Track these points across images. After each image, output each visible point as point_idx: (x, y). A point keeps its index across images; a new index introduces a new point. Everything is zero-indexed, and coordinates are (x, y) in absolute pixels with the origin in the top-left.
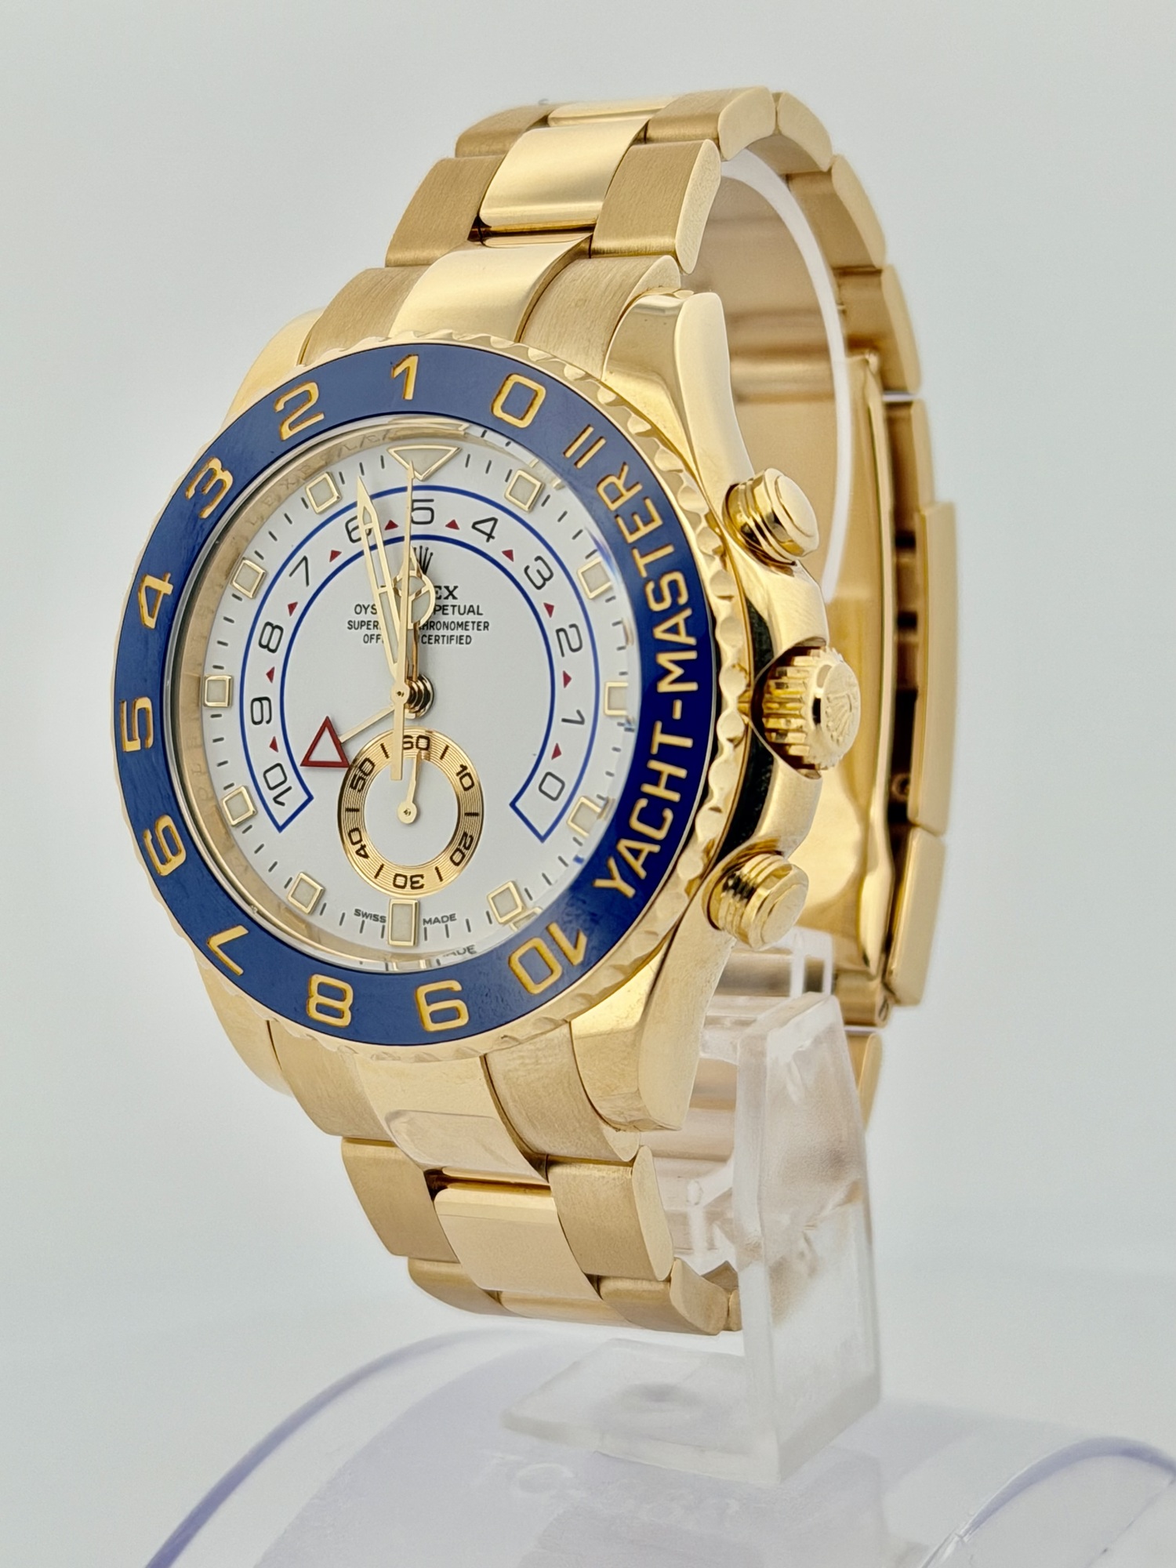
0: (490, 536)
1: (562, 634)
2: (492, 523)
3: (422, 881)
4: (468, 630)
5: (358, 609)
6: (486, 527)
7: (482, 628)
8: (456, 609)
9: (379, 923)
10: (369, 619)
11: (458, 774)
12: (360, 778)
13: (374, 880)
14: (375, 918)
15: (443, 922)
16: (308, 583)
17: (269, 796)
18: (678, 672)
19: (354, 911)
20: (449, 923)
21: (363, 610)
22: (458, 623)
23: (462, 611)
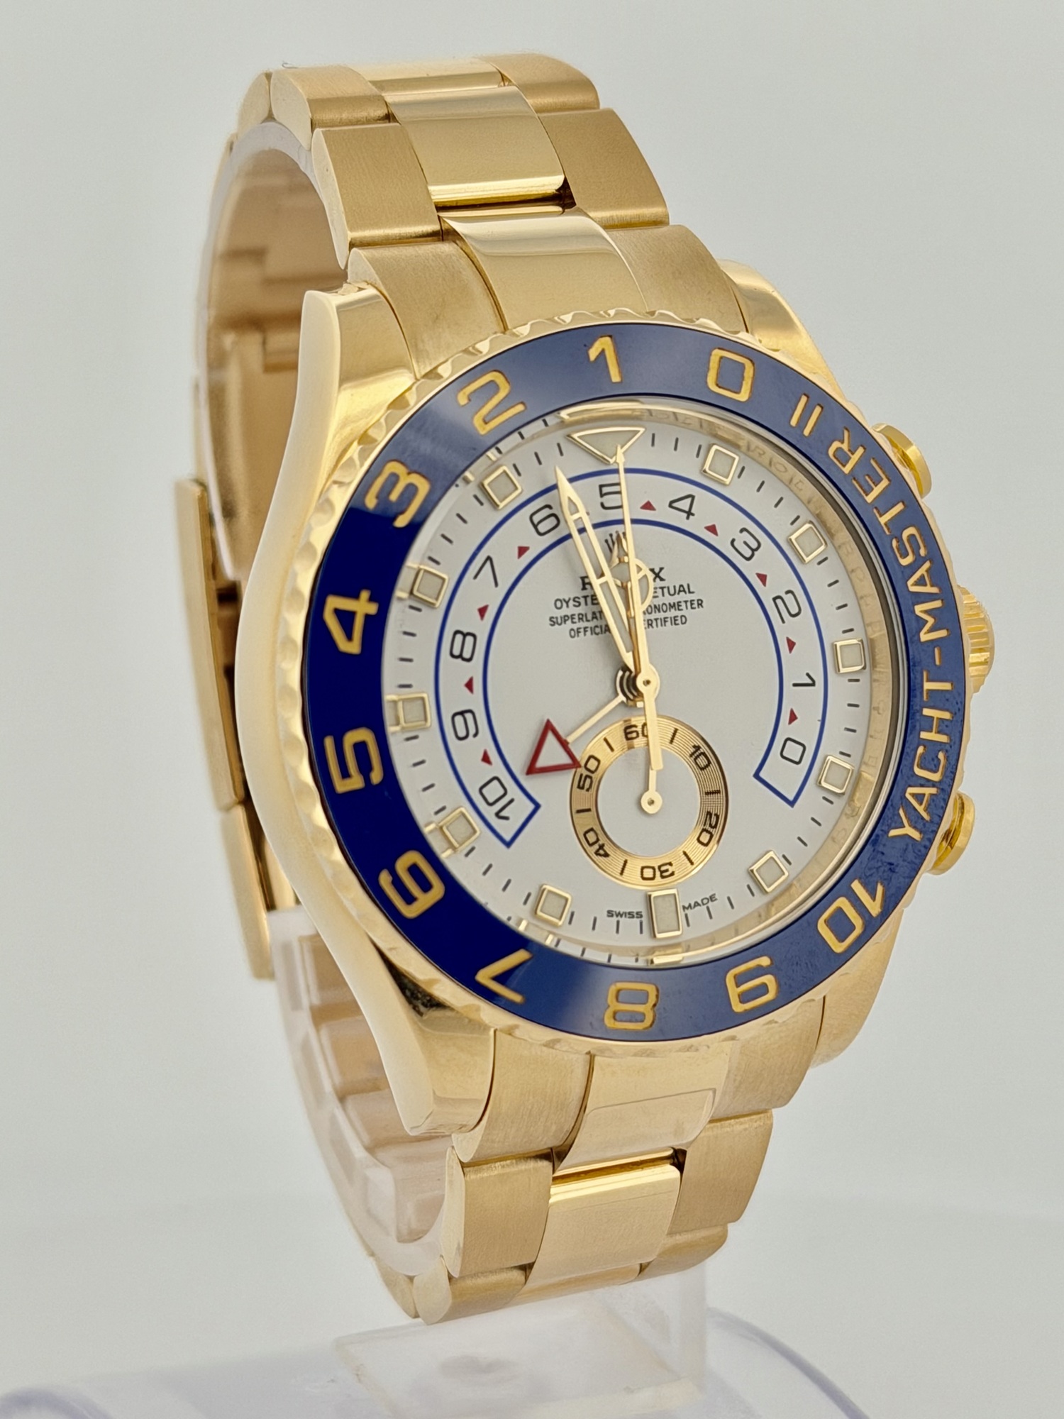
0: (689, 513)
1: (779, 601)
2: (689, 500)
3: (671, 869)
4: (682, 610)
5: (559, 604)
6: (685, 505)
7: (695, 605)
8: (666, 590)
9: (635, 919)
10: (573, 613)
11: (691, 756)
12: (587, 776)
13: (620, 878)
14: (631, 915)
15: (704, 904)
16: (496, 584)
17: (489, 813)
18: (931, 621)
19: (606, 913)
20: (710, 904)
21: (565, 604)
22: (670, 604)
23: (672, 592)
